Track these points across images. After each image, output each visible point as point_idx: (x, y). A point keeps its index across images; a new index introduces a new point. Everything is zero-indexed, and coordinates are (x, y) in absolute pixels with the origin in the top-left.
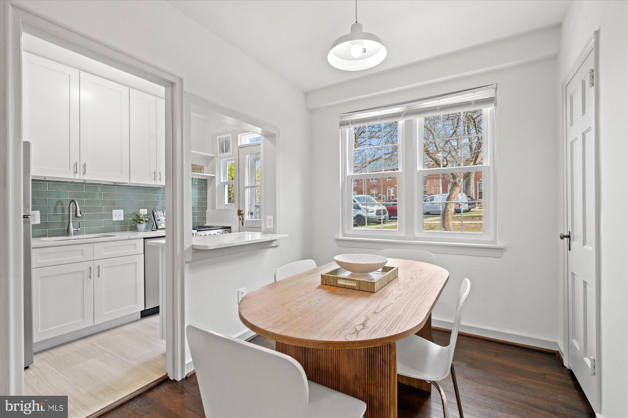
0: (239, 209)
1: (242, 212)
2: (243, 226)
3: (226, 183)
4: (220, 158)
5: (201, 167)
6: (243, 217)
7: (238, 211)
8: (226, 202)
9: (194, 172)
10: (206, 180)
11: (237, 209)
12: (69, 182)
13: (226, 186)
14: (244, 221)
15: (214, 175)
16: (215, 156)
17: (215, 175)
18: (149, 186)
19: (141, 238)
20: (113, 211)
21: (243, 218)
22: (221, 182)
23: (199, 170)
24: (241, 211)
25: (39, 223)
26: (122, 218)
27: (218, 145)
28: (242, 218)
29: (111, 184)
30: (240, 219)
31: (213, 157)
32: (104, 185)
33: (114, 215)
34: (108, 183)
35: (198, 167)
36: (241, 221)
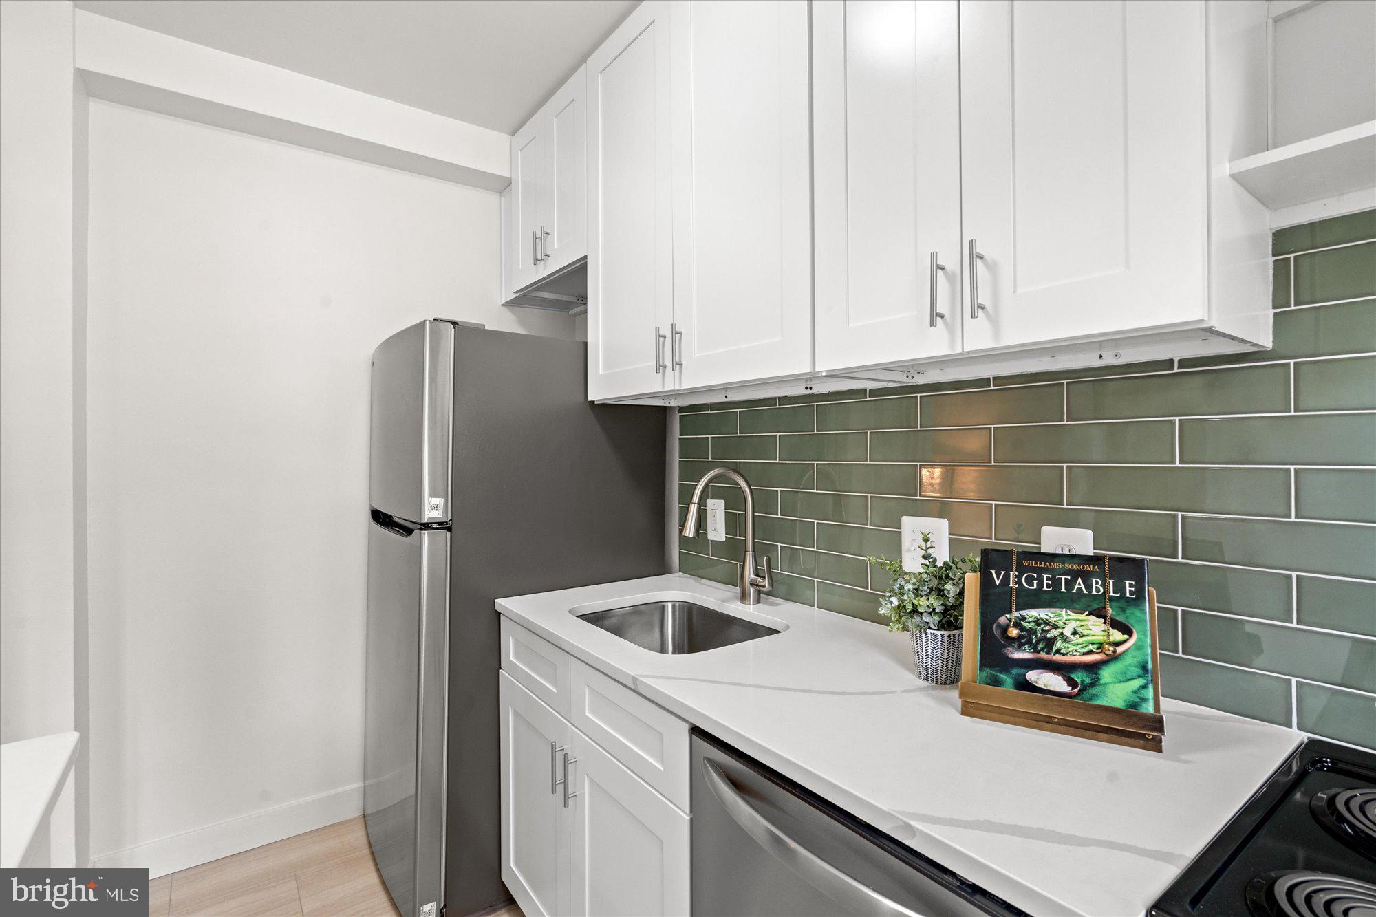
12: (779, 398)
20: (905, 521)
25: (724, 538)
32: (872, 392)
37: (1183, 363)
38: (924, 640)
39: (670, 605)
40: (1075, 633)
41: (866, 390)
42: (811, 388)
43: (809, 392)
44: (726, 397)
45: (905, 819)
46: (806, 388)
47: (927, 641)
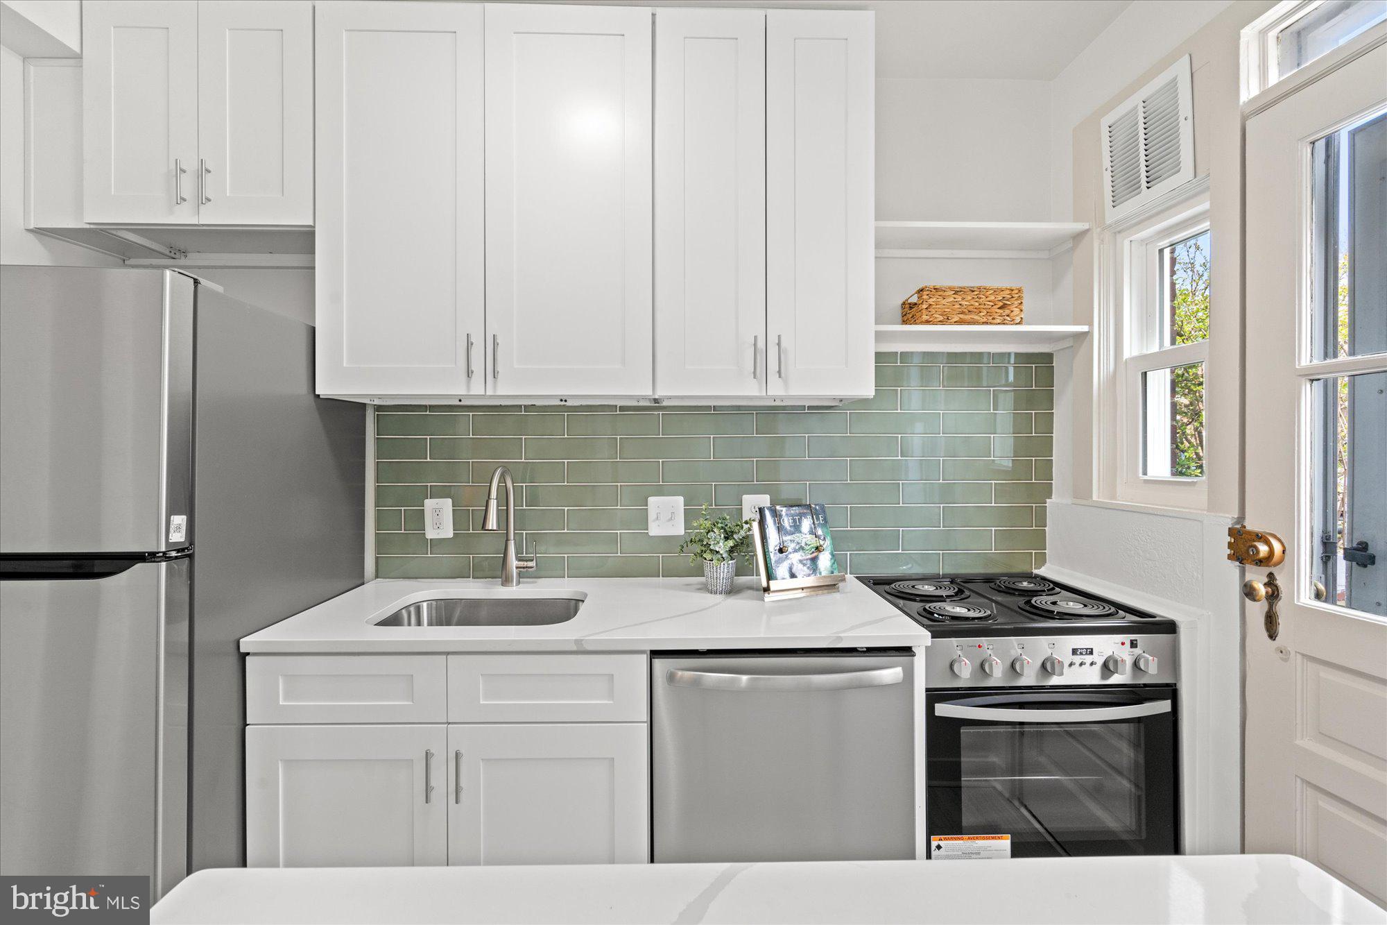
0: (1241, 518)
1: (1263, 549)
2: (1272, 636)
3: (1156, 361)
4: (1119, 230)
5: (1006, 294)
6: (1280, 581)
7: (1231, 532)
8: (1160, 465)
9: (969, 323)
10: (1048, 357)
11: (1227, 519)
12: (525, 406)
13: (1160, 382)
14: (1281, 607)
15: (1085, 328)
16: (1086, 226)
17: (1091, 324)
18: (778, 403)
19: (642, 652)
20: (651, 500)
21: (1271, 582)
22: (1127, 354)
23: (995, 309)
24: (1261, 538)
25: (450, 535)
26: (678, 528)
27: (1107, 163)
28: (1262, 590)
29: (642, 403)
30: (1249, 592)
31: (1079, 237)
32: (622, 408)
33: (652, 515)
34: (635, 403)
35: (992, 298)
36: (1257, 611)
37: (809, 408)
38: (722, 569)
39: (425, 604)
40: (806, 544)
41: (616, 406)
42: (566, 401)
43: (563, 403)
44: (460, 401)
45: (837, 635)
46: (561, 400)
47: (724, 569)
